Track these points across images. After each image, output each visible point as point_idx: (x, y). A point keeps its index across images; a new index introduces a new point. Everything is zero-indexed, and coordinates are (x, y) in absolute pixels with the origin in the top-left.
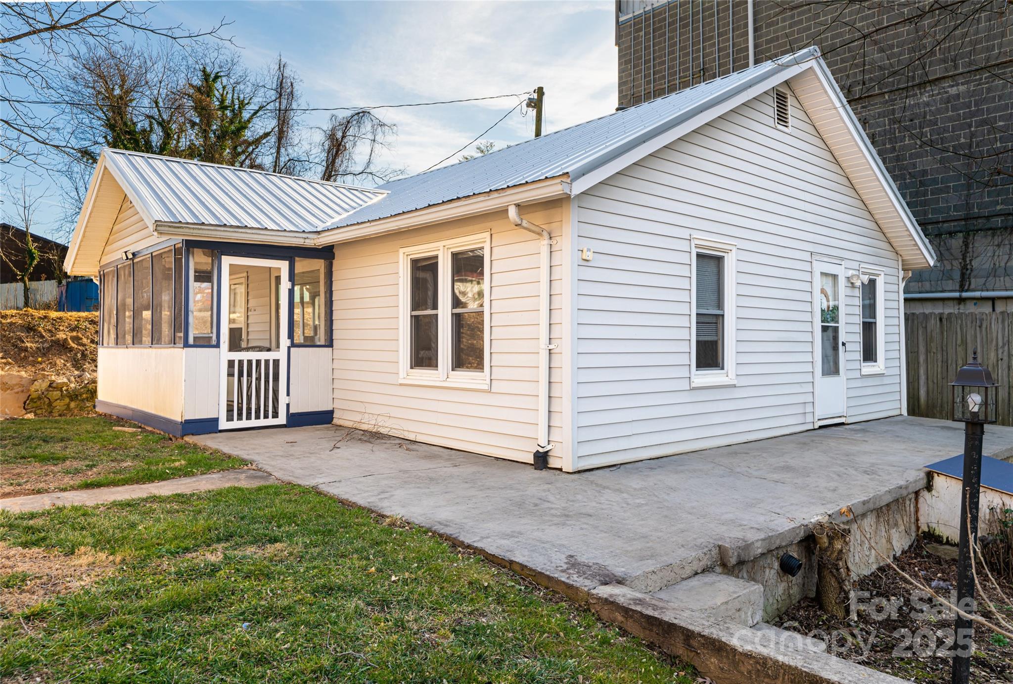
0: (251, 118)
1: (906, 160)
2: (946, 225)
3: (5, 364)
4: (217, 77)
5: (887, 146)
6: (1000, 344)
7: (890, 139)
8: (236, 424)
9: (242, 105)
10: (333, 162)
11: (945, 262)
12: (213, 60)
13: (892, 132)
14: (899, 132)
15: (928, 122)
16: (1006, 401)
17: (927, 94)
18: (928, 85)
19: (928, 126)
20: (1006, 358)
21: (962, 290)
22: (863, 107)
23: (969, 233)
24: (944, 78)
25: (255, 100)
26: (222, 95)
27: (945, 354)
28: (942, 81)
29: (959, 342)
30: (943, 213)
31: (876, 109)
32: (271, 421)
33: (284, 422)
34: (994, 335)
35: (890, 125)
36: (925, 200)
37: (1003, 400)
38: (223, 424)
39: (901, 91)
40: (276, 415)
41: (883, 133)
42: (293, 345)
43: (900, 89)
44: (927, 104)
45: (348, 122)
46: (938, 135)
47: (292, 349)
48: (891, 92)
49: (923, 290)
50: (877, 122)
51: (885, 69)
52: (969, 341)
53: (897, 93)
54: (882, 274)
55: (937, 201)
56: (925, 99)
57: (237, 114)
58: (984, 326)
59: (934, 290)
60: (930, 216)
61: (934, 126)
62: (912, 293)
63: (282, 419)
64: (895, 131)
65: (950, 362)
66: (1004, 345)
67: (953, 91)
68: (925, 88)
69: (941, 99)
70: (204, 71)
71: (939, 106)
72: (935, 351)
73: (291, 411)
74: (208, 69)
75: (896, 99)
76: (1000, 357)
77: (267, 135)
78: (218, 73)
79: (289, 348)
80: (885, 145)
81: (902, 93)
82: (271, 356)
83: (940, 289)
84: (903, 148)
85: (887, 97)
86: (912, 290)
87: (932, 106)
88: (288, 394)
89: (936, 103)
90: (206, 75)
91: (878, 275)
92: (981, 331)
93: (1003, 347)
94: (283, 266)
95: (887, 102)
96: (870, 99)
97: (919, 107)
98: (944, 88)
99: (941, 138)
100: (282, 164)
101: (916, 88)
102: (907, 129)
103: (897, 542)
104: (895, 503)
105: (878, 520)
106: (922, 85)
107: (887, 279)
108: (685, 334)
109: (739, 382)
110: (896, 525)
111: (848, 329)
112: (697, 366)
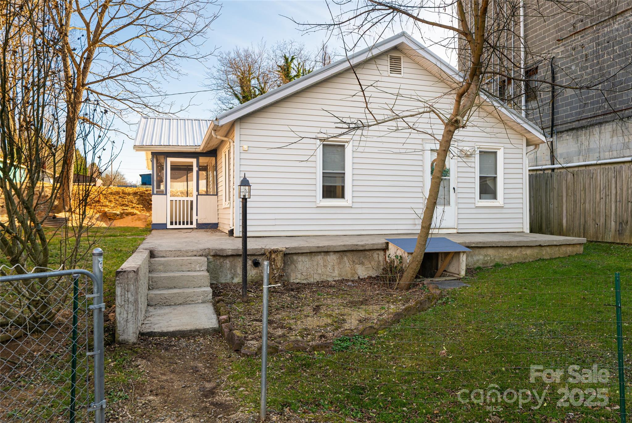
1: (605, 70)
2: (627, 112)
3: (142, 210)
4: (292, 59)
5: (595, 61)
6: (602, 188)
7: (596, 56)
8: (174, 226)
11: (625, 137)
12: (289, 50)
13: (597, 51)
14: (602, 51)
15: (617, 42)
16: (604, 225)
17: (617, 23)
18: (617, 16)
19: (617, 45)
20: (604, 197)
22: (582, 37)
24: (627, 10)
27: (575, 196)
28: (626, 13)
29: (582, 188)
30: (625, 104)
31: (589, 37)
32: (189, 226)
33: (195, 227)
34: (599, 183)
35: (596, 47)
36: (615, 96)
37: (603, 224)
38: (169, 226)
39: (602, 23)
40: (192, 223)
41: (592, 53)
42: (199, 194)
43: (602, 22)
44: (617, 30)
46: (623, 50)
47: (199, 196)
48: (597, 24)
49: (613, 157)
50: (589, 46)
51: (594, 9)
52: (587, 187)
53: (600, 24)
54: (502, 148)
55: (622, 96)
56: (616, 27)
58: (594, 178)
59: (618, 156)
60: (618, 106)
61: (621, 44)
62: (607, 159)
63: (194, 225)
64: (599, 51)
65: (577, 201)
66: (604, 189)
68: (616, 19)
69: (625, 25)
70: (285, 56)
71: (624, 30)
72: (570, 195)
73: (199, 222)
75: (599, 29)
76: (601, 197)
78: (293, 56)
79: (197, 196)
80: (593, 61)
81: (603, 24)
82: (189, 199)
83: (622, 156)
84: (604, 62)
85: (595, 28)
86: (606, 157)
87: (620, 31)
88: (197, 215)
89: (622, 29)
90: (286, 59)
91: (499, 149)
92: (592, 181)
93: (603, 190)
94: (194, 161)
95: (595, 31)
96: (586, 30)
97: (613, 33)
98: (627, 17)
99: (625, 52)
101: (611, 20)
102: (606, 48)
103: (363, 272)
104: (361, 253)
105: (341, 258)
106: (614, 17)
107: (507, 151)
108: (313, 182)
109: (355, 205)
110: (362, 263)
111: (460, 180)
112: (324, 197)
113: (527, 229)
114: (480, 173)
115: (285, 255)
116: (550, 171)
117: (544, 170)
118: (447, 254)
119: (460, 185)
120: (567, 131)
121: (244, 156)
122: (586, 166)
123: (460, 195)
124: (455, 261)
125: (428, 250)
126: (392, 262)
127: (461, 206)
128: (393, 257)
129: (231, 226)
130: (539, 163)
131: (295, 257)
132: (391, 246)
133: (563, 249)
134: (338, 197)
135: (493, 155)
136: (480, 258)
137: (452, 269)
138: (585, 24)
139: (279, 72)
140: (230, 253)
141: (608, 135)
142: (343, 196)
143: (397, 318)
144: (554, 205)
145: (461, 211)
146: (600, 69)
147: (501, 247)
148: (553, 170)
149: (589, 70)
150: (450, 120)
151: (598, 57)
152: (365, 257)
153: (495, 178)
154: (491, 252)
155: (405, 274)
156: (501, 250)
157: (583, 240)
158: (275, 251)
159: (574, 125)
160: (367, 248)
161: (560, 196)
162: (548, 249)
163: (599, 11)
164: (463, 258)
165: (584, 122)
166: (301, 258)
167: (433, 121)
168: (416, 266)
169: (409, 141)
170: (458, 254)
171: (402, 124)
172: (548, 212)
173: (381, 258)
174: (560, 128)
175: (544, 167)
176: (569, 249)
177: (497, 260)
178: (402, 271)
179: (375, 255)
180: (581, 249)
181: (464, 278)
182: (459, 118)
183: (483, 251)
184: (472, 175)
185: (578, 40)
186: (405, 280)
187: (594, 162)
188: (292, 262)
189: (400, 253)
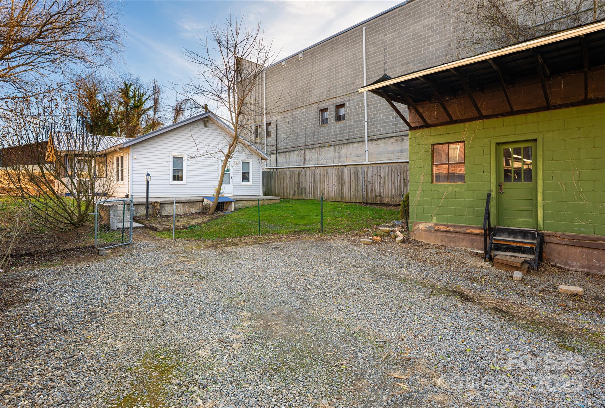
0: (145, 101)
2: (302, 147)
4: (131, 85)
6: (289, 178)
9: (143, 95)
10: (176, 119)
11: (301, 158)
12: (128, 79)
15: (299, 119)
17: (298, 111)
18: (299, 108)
20: (289, 182)
21: (304, 165)
22: (287, 113)
23: (305, 149)
25: (148, 93)
26: (134, 91)
27: (280, 181)
28: (301, 107)
31: (289, 114)
35: (292, 119)
41: (290, 121)
44: (298, 114)
45: (182, 103)
46: (301, 122)
48: (292, 110)
50: (289, 118)
55: (300, 140)
57: (140, 99)
60: (299, 144)
65: (281, 183)
67: (303, 110)
69: (301, 112)
70: (125, 83)
74: (127, 82)
75: (293, 112)
77: (151, 107)
78: (131, 83)
81: (294, 110)
83: (300, 165)
84: (294, 126)
86: (295, 165)
90: (126, 85)
91: (250, 161)
95: (291, 112)
96: (288, 111)
100: (156, 119)
102: (295, 120)
103: (193, 211)
104: (192, 203)
105: (184, 205)
106: (297, 108)
107: (253, 162)
108: (168, 173)
109: (188, 184)
110: (193, 207)
111: (234, 174)
112: (173, 180)
113: (262, 194)
114: (243, 170)
115: (161, 204)
116: (275, 170)
117: (274, 169)
118: (227, 202)
119: (234, 176)
120: (282, 152)
121: (134, 161)
122: (288, 168)
123: (234, 180)
124: (230, 206)
125: (220, 201)
126: (206, 205)
127: (234, 184)
128: (206, 203)
129: (127, 193)
130: (272, 166)
131: (164, 205)
132: (205, 200)
133: (272, 201)
134: (180, 180)
135: (248, 164)
136: (240, 205)
137: (229, 209)
138: (288, 108)
139: (120, 92)
140: (136, 203)
141: (295, 156)
142: (182, 180)
143: (209, 221)
144: (273, 184)
145: (234, 187)
146: (293, 128)
147: (249, 200)
148: (277, 169)
149: (289, 128)
150: (227, 155)
151: (292, 123)
152: (194, 205)
153: (249, 173)
154: (245, 202)
155: (211, 209)
156: (249, 202)
157: (279, 197)
158: (156, 202)
159: (285, 150)
160: (195, 201)
161: (275, 181)
162: (266, 201)
163: (293, 104)
164: (233, 204)
165: (288, 150)
166: (167, 205)
167: (221, 155)
168: (215, 206)
169: (213, 161)
170: (231, 202)
171: (210, 156)
172: (271, 187)
173: (201, 205)
174: (279, 151)
175: (274, 168)
176: (274, 201)
177: (247, 205)
178: (210, 209)
179: (198, 204)
180: (279, 201)
181: (234, 211)
182: (230, 155)
183: (242, 202)
184: (239, 172)
185: (285, 115)
186: (211, 212)
187: (291, 167)
188: (163, 207)
189: (209, 202)
